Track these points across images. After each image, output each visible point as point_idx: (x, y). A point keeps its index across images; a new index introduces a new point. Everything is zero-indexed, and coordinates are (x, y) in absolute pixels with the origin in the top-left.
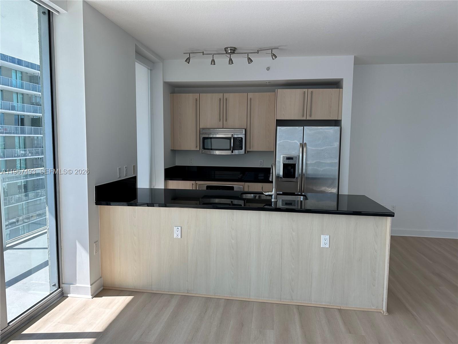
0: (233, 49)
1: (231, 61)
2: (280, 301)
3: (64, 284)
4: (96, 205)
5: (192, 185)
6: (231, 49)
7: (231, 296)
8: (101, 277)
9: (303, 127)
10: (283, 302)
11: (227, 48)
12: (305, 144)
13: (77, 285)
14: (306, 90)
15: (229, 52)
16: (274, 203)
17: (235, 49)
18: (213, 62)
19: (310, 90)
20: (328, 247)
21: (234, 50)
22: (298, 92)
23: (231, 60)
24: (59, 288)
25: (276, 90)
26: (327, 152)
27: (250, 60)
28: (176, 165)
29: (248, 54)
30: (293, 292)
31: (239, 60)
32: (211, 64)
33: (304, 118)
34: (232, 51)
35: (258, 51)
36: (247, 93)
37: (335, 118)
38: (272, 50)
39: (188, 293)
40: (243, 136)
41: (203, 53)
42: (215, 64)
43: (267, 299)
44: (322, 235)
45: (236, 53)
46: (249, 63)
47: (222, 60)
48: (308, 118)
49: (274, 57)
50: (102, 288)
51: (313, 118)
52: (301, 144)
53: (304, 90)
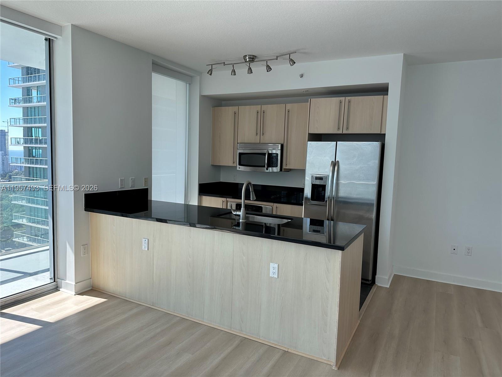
0: (251, 57)
1: (250, 71)
2: (230, 330)
3: (59, 279)
4: (85, 211)
5: (223, 202)
6: (249, 57)
7: (187, 316)
8: (91, 278)
9: (336, 142)
10: (233, 331)
11: (246, 56)
12: (338, 162)
13: (67, 281)
14: (343, 99)
15: (248, 60)
16: (242, 224)
17: (254, 57)
18: (234, 72)
19: (348, 98)
20: (277, 277)
21: (253, 59)
22: (334, 101)
23: (250, 69)
24: (55, 281)
25: (309, 100)
26: (362, 173)
27: (269, 69)
28: (221, 181)
29: (267, 61)
30: (242, 322)
31: (259, 69)
32: (232, 75)
33: (340, 132)
34: (251, 59)
35: (277, 57)
36: (285, 105)
37: (377, 131)
38: (290, 55)
39: (153, 306)
40: (279, 152)
41: (224, 63)
42: (235, 75)
43: (218, 325)
44: (271, 263)
45: (256, 61)
46: (267, 71)
47: (242, 70)
48: (345, 132)
49: (292, 62)
50: (91, 288)
51: (350, 131)
52: (332, 162)
53: (341, 98)
